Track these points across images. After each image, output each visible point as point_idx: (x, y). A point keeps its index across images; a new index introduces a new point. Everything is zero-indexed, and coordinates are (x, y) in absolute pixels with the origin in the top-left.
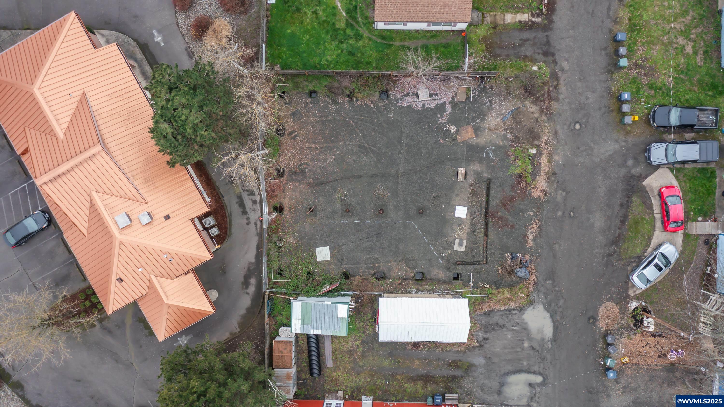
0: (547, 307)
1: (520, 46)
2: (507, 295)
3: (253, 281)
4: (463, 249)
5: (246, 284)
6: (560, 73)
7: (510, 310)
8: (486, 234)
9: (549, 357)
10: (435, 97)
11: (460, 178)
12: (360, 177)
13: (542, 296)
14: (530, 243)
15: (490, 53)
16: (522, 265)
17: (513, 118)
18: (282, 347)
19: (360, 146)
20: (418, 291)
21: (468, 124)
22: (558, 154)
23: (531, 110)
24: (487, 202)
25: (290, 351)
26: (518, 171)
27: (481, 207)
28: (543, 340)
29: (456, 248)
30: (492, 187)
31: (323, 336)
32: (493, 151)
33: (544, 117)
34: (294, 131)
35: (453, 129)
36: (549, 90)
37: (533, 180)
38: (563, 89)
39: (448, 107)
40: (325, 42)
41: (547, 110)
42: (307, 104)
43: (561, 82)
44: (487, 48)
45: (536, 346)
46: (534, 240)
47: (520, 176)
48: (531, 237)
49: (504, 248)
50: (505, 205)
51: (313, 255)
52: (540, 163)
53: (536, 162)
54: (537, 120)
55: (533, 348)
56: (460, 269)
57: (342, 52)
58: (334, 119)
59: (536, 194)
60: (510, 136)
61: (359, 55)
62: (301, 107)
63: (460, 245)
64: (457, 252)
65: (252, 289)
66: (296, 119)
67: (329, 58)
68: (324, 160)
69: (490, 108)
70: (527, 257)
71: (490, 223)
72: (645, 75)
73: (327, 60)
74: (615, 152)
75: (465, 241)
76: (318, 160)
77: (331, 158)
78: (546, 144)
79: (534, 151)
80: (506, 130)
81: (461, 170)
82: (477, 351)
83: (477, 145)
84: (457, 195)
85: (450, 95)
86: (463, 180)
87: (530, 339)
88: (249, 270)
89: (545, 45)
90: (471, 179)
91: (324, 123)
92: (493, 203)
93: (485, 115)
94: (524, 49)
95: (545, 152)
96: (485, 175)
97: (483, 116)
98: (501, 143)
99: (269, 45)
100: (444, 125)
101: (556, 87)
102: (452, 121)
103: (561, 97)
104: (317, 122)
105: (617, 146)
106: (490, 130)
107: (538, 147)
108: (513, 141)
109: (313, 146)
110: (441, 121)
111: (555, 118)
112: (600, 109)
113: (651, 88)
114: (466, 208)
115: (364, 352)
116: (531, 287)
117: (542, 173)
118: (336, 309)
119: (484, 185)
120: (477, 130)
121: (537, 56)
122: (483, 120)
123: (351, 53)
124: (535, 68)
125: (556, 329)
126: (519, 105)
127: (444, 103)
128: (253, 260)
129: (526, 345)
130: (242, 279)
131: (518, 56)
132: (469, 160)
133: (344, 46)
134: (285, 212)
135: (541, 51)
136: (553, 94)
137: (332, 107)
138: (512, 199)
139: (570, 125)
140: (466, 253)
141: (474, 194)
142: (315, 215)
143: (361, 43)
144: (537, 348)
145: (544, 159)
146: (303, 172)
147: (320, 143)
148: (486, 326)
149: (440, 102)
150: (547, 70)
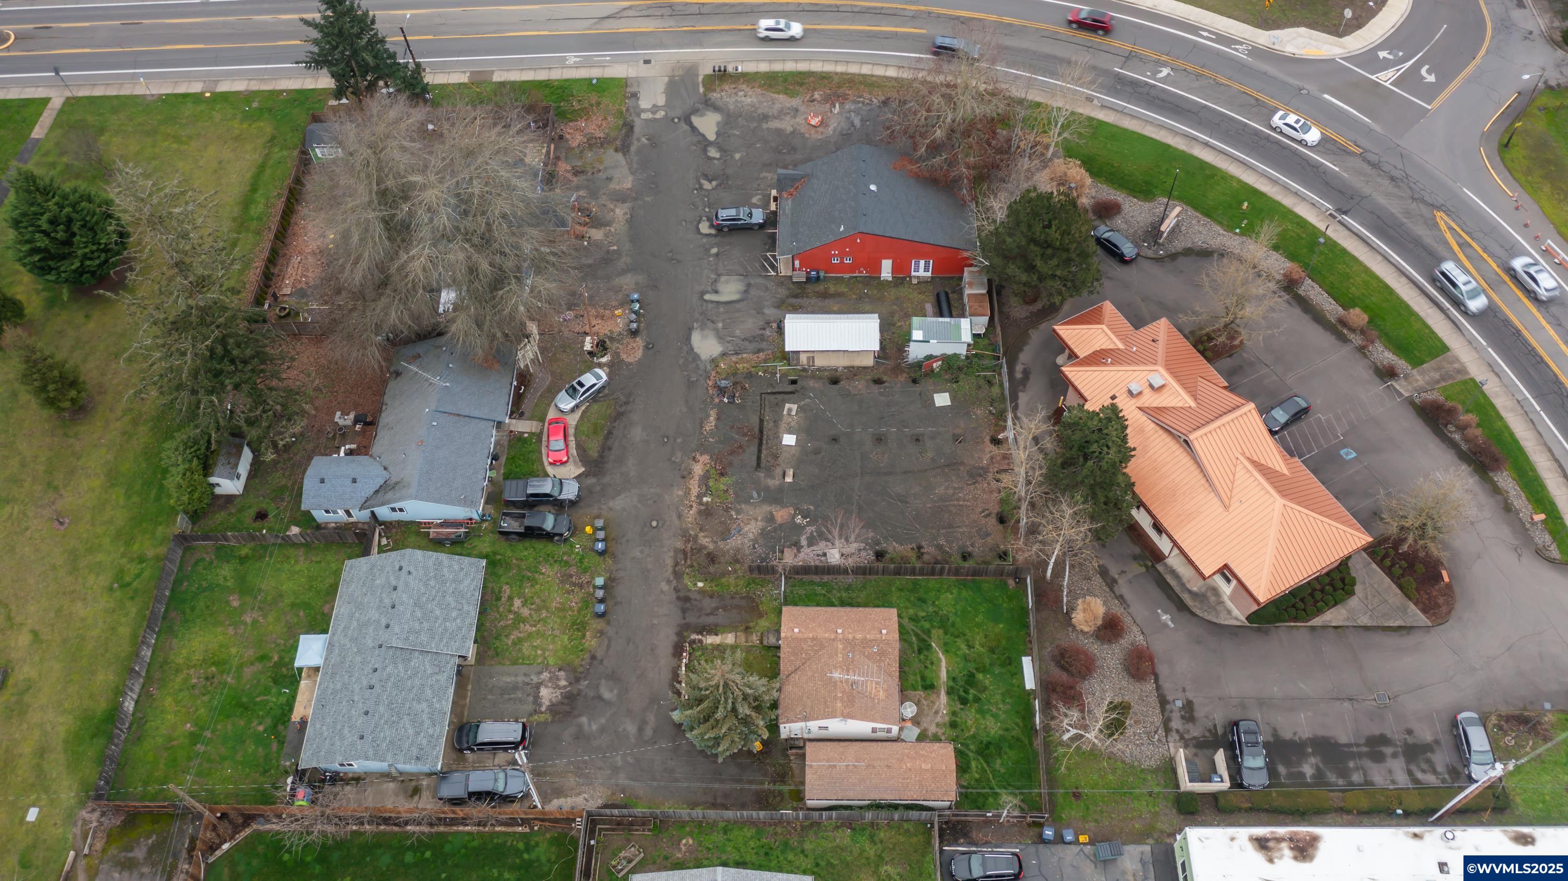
0: (696, 357)
1: (717, 608)
2: (740, 366)
3: (1019, 375)
4: (787, 406)
5: (1026, 373)
6: (672, 578)
7: (737, 354)
8: (761, 421)
9: (697, 315)
10: (820, 553)
11: (790, 472)
12: (905, 472)
13: (702, 367)
14: (713, 414)
15: (753, 600)
16: (722, 391)
17: (729, 530)
18: (980, 310)
19: (907, 502)
20: (836, 370)
21: (781, 525)
22: (678, 496)
23: (707, 540)
24: (760, 451)
25: (970, 307)
26: (724, 480)
27: (767, 443)
28: (702, 329)
29: (794, 407)
30: (754, 463)
31: (935, 315)
32: (752, 498)
33: (692, 533)
34: (986, 517)
35: (799, 520)
36: (686, 561)
37: (708, 471)
38: (669, 562)
39: (804, 542)
40: (956, 614)
41: (689, 541)
42: (972, 545)
43: (670, 570)
44: (758, 606)
45: (710, 324)
46: (708, 416)
47: (722, 474)
48: (712, 419)
49: (741, 407)
50: (740, 447)
51: (953, 399)
52: (699, 487)
53: (704, 488)
54: (701, 530)
55: (713, 322)
56: (791, 388)
57: (934, 602)
58: (938, 530)
59: (705, 458)
60: (733, 513)
61: (912, 599)
62: (979, 542)
63: (790, 410)
64: (794, 403)
65: (1019, 368)
66: (984, 529)
67: (950, 596)
68: (947, 488)
69: (755, 541)
70: (717, 400)
71: (757, 430)
72: (571, 576)
73: (952, 593)
74: (613, 498)
75: (785, 412)
76: (955, 488)
77: (940, 491)
78: (692, 506)
79: (705, 499)
80: (737, 519)
81: (789, 479)
82: (772, 319)
83: (771, 504)
84: (794, 455)
85: (802, 555)
86: (787, 471)
87: (716, 330)
88: (1025, 386)
89: (688, 609)
90: (778, 471)
91: (950, 526)
92: (754, 449)
93: (761, 534)
94: (714, 605)
95: (693, 498)
96: (763, 475)
97: (763, 533)
98: (743, 506)
99: (1025, 611)
100: (809, 524)
101: (677, 564)
102: (800, 528)
103: (672, 554)
104: (959, 527)
105: (611, 504)
106: (756, 520)
107: (701, 503)
108: (731, 508)
109: (961, 503)
110: (813, 528)
111: (679, 532)
112: (628, 541)
113: (567, 562)
114: (784, 443)
115: (893, 317)
116: (713, 374)
117: (697, 478)
118: (924, 336)
119: (763, 465)
120: (771, 519)
121: (698, 597)
122: (763, 530)
123: (923, 600)
124: (700, 584)
125: (688, 339)
126: (721, 544)
127: (809, 546)
128: (1020, 394)
129: (720, 325)
130: (1031, 376)
131: (721, 597)
132: (781, 489)
133: (931, 609)
134: (988, 438)
135: (694, 602)
136: (681, 556)
137: (942, 542)
138: (732, 453)
139: (663, 525)
140: (784, 402)
141: (776, 457)
142: (954, 435)
143: (911, 611)
144: (709, 322)
145: (695, 491)
146: (971, 475)
147: (954, 505)
148: (762, 340)
149: (815, 548)
150: (687, 581)
